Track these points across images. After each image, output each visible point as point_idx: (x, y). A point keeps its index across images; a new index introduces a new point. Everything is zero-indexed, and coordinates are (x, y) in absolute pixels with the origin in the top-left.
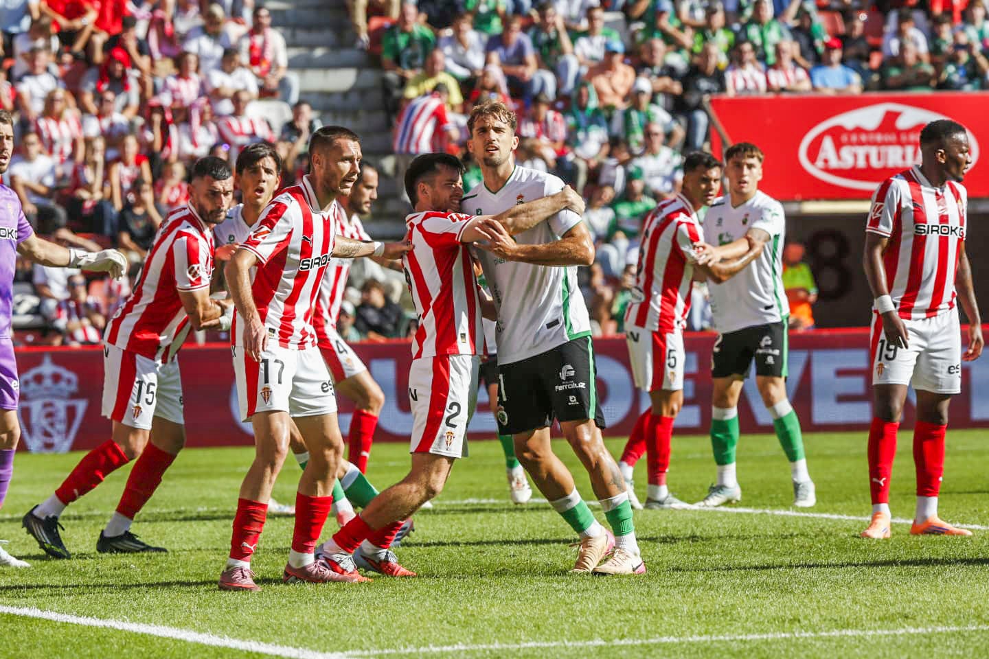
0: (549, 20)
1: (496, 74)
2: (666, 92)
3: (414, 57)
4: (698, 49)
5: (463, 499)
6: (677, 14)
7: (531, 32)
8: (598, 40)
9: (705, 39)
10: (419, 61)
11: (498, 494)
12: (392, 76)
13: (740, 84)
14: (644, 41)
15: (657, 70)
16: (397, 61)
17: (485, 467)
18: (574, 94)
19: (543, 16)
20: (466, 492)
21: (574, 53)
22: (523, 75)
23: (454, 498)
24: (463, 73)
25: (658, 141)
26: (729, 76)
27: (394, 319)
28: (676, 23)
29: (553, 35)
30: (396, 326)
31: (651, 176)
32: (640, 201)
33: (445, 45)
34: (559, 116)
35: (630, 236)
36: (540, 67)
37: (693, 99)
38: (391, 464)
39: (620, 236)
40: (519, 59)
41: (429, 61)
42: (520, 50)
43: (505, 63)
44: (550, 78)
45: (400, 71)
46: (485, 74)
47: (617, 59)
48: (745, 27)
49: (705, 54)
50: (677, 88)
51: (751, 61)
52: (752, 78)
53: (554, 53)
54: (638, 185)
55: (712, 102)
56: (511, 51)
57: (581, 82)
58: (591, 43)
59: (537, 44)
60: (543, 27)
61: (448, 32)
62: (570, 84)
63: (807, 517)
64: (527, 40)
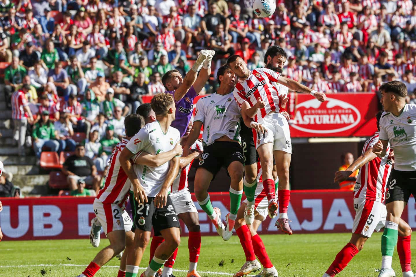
0: (75, 63)
1: (52, 86)
2: (123, 93)
3: (18, 79)
4: (136, 75)
5: (38, 264)
6: (128, 61)
7: (67, 69)
8: (95, 72)
9: (140, 71)
10: (20, 81)
11: (53, 262)
12: (8, 87)
13: (155, 90)
14: (114, 72)
15: (119, 84)
16: (11, 81)
17: (48, 251)
18: (85, 94)
19: (72, 61)
20: (39, 261)
21: (85, 78)
22: (64, 86)
23: (34, 264)
24: (38, 86)
25: (119, 114)
26: (150, 87)
27: (9, 188)
28: (128, 65)
29: (76, 70)
30: (10, 191)
31: (117, 129)
32: (113, 139)
33: (31, 74)
34: (79, 104)
35: (108, 154)
36: (70, 83)
37: (135, 96)
38: (8, 250)
39: (104, 153)
40: (62, 79)
41: (24, 80)
42: (62, 76)
43: (56, 81)
44: (75, 88)
45: (12, 85)
46: (48, 86)
47: (102, 80)
48: (156, 67)
49: (139, 77)
50: (128, 91)
51: (159, 81)
52: (160, 87)
53: (76, 78)
54: (111, 132)
55: (142, 98)
56: (58, 76)
57: (87, 89)
58: (92, 73)
59: (69, 73)
60: (72, 66)
61: (32, 68)
62: (83, 89)
63: (183, 272)
64: (65, 72)
